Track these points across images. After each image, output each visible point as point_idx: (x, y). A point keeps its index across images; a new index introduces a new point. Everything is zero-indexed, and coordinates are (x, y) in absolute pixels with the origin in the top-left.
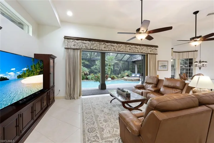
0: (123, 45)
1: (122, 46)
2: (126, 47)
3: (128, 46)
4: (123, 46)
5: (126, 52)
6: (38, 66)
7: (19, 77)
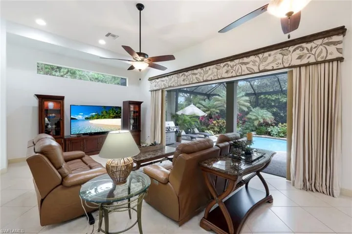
0: (211, 67)
1: (209, 69)
2: (218, 69)
3: (222, 65)
4: (213, 68)
5: (219, 79)
6: (111, 111)
7: (87, 119)
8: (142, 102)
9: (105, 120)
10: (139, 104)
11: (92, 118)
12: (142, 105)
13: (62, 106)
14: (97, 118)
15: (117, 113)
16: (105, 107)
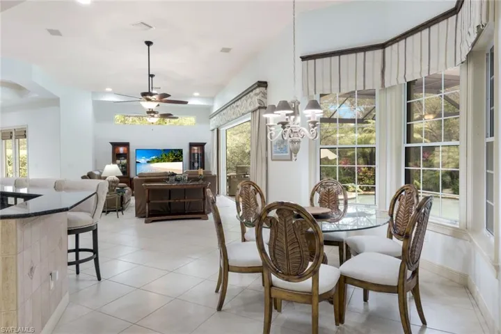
6: (170, 154)
7: (148, 162)
8: (205, 144)
9: (164, 163)
10: (202, 146)
11: (153, 161)
12: (205, 146)
13: (128, 150)
14: (158, 162)
15: (176, 156)
16: (164, 150)
